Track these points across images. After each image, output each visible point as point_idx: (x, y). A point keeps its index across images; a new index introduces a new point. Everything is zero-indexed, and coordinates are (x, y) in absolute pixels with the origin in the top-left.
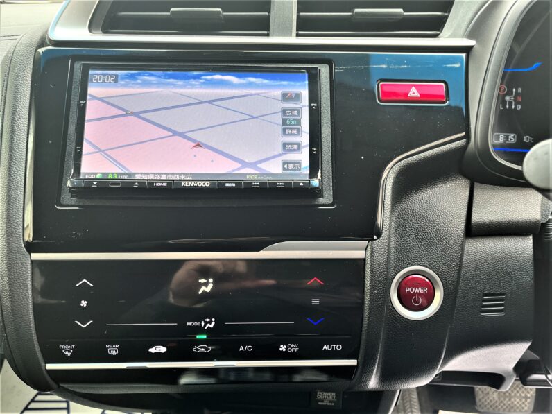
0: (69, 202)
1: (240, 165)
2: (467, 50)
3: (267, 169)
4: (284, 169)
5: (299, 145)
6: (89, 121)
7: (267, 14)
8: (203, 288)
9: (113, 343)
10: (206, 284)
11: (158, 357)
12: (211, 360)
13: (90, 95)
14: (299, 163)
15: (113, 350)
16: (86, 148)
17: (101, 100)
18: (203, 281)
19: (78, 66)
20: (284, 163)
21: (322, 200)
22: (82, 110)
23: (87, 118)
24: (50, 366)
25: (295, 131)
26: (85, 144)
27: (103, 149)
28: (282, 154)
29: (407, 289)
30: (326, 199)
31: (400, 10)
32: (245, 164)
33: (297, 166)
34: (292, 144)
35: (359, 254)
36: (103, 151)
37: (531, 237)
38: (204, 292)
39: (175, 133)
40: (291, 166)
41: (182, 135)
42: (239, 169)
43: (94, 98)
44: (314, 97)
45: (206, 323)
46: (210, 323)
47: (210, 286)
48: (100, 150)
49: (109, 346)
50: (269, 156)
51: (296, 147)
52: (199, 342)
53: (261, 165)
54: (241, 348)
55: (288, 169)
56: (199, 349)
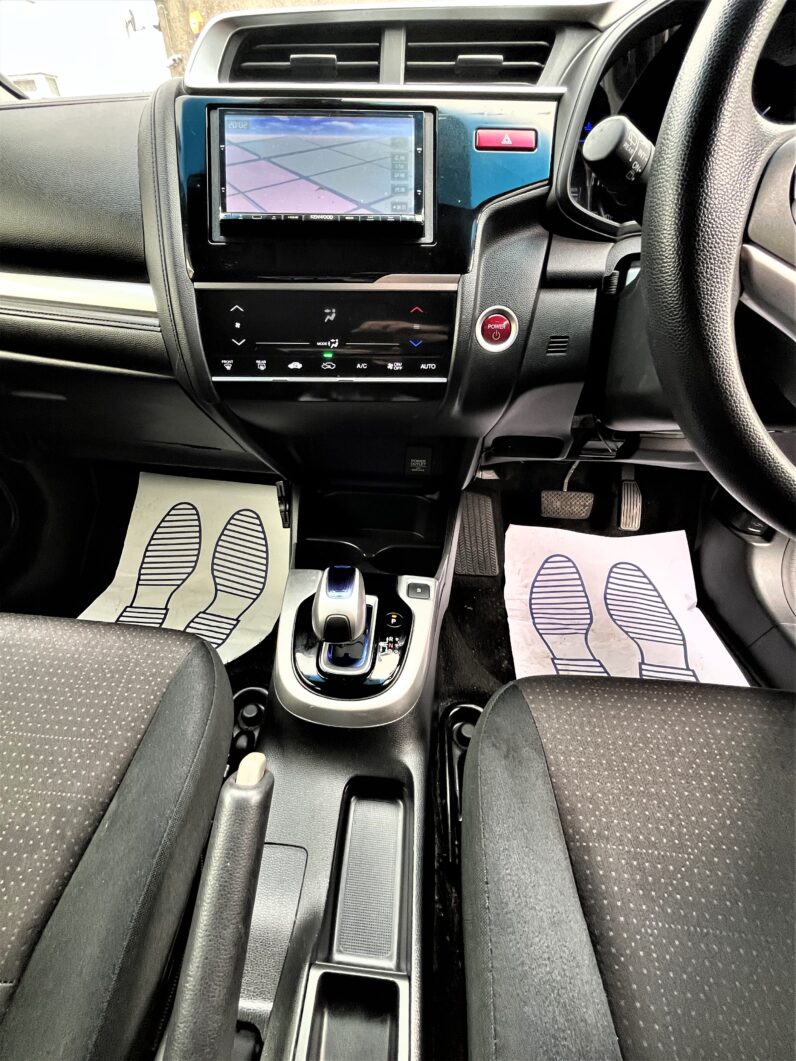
0: (218, 238)
1: (356, 206)
2: (558, 98)
3: (380, 210)
4: (393, 210)
5: (406, 187)
6: (230, 165)
7: (378, 44)
8: (328, 317)
9: (262, 360)
10: (330, 314)
11: (295, 373)
12: (336, 376)
13: (229, 142)
14: (406, 204)
15: (262, 365)
16: (229, 190)
17: (236, 145)
18: (327, 311)
19: (215, 115)
20: (393, 204)
21: (423, 240)
22: (222, 153)
23: (227, 162)
24: (215, 379)
25: (403, 175)
26: (227, 186)
27: (243, 190)
28: (391, 196)
29: (490, 326)
30: (428, 238)
31: (500, 57)
32: (360, 206)
33: (404, 207)
34: (400, 187)
35: (451, 287)
36: (243, 193)
37: (596, 290)
38: (329, 320)
39: (302, 177)
40: (399, 207)
41: (307, 178)
42: (355, 210)
43: (231, 143)
44: (419, 141)
45: (332, 343)
46: (335, 343)
47: (334, 315)
48: (240, 192)
49: (258, 362)
50: (380, 197)
51: (403, 190)
52: (326, 360)
53: (373, 206)
54: (359, 366)
55: (396, 210)
56: (326, 366)
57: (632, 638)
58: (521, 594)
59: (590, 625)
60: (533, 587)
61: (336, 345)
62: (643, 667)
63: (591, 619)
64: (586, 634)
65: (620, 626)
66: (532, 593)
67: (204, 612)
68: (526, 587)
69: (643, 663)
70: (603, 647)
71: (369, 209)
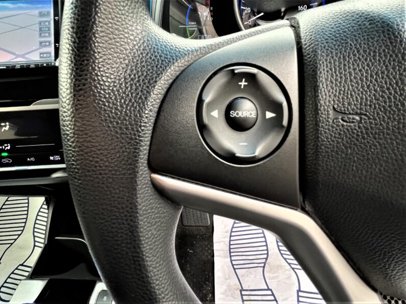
1: (14, 57)
3: (31, 58)
4: (41, 57)
5: (50, 42)
8: (4, 128)
10: (5, 126)
12: (14, 167)
14: (50, 53)
18: (3, 124)
20: (41, 54)
25: (47, 35)
28: (39, 49)
32: (18, 56)
33: (48, 55)
34: (45, 42)
38: (5, 130)
40: (45, 55)
44: (57, 12)
45: (5, 147)
46: (7, 146)
47: (8, 127)
50: (31, 50)
51: (47, 44)
52: (4, 157)
53: (26, 56)
54: (28, 159)
55: (43, 57)
56: (5, 161)
57: (293, 269)
58: (224, 238)
59: (266, 259)
60: (232, 232)
61: (9, 148)
62: (300, 294)
63: (267, 254)
64: (264, 267)
65: (285, 259)
66: (231, 236)
67: (22, 265)
68: (227, 232)
69: (299, 291)
70: (274, 278)
71: (24, 58)
